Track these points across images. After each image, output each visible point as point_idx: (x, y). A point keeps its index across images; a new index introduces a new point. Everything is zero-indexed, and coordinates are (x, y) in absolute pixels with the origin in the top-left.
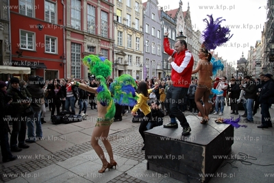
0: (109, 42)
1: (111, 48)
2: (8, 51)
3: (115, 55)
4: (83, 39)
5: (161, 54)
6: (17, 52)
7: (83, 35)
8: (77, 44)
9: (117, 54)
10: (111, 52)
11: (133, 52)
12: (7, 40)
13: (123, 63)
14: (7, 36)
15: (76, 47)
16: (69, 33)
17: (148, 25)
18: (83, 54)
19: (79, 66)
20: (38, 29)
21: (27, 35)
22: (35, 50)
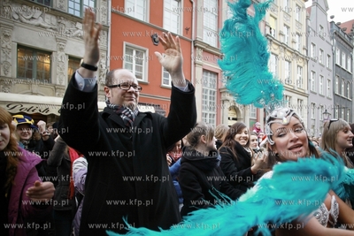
5: (332, 97)
8: (211, 72)
11: (293, 91)
12: (104, 61)
14: (104, 54)
15: (209, 78)
16: (200, 52)
17: (314, 45)
18: (220, 92)
19: (212, 113)
20: (151, 43)
21: (134, 52)
22: (147, 81)
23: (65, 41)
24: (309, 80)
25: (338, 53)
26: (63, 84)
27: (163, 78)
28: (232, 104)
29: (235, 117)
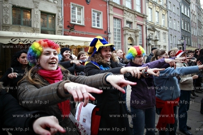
0: (143, 18)
1: (145, 23)
2: (61, 25)
3: (148, 31)
4: (123, 14)
5: (180, 31)
6: (68, 27)
7: (123, 10)
8: (118, 19)
9: (149, 29)
10: (144, 27)
11: (160, 28)
12: (60, 14)
13: (154, 39)
14: (60, 9)
15: (117, 22)
16: (112, 7)
17: (170, 3)
18: (123, 30)
19: (119, 41)
20: (86, 3)
21: (76, 8)
22: (84, 25)
23: (38, 3)
24: (168, 22)
25: (182, 7)
26: (38, 27)
27: (92, 23)
28: (129, 36)
29: (131, 43)
